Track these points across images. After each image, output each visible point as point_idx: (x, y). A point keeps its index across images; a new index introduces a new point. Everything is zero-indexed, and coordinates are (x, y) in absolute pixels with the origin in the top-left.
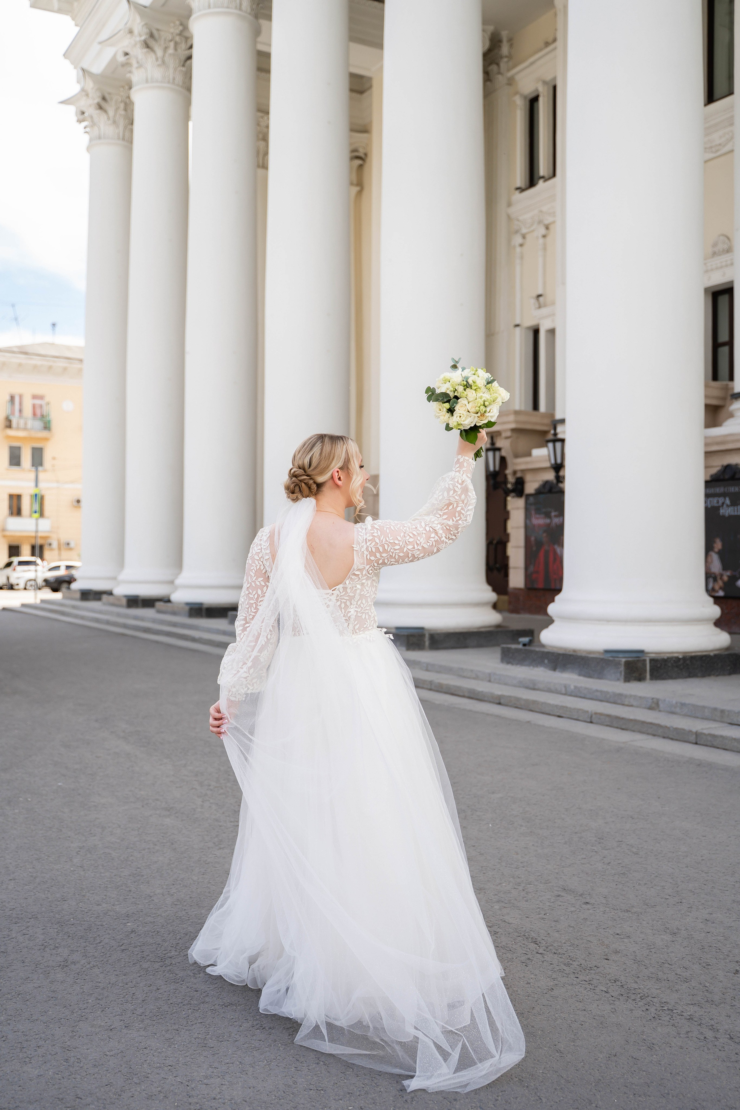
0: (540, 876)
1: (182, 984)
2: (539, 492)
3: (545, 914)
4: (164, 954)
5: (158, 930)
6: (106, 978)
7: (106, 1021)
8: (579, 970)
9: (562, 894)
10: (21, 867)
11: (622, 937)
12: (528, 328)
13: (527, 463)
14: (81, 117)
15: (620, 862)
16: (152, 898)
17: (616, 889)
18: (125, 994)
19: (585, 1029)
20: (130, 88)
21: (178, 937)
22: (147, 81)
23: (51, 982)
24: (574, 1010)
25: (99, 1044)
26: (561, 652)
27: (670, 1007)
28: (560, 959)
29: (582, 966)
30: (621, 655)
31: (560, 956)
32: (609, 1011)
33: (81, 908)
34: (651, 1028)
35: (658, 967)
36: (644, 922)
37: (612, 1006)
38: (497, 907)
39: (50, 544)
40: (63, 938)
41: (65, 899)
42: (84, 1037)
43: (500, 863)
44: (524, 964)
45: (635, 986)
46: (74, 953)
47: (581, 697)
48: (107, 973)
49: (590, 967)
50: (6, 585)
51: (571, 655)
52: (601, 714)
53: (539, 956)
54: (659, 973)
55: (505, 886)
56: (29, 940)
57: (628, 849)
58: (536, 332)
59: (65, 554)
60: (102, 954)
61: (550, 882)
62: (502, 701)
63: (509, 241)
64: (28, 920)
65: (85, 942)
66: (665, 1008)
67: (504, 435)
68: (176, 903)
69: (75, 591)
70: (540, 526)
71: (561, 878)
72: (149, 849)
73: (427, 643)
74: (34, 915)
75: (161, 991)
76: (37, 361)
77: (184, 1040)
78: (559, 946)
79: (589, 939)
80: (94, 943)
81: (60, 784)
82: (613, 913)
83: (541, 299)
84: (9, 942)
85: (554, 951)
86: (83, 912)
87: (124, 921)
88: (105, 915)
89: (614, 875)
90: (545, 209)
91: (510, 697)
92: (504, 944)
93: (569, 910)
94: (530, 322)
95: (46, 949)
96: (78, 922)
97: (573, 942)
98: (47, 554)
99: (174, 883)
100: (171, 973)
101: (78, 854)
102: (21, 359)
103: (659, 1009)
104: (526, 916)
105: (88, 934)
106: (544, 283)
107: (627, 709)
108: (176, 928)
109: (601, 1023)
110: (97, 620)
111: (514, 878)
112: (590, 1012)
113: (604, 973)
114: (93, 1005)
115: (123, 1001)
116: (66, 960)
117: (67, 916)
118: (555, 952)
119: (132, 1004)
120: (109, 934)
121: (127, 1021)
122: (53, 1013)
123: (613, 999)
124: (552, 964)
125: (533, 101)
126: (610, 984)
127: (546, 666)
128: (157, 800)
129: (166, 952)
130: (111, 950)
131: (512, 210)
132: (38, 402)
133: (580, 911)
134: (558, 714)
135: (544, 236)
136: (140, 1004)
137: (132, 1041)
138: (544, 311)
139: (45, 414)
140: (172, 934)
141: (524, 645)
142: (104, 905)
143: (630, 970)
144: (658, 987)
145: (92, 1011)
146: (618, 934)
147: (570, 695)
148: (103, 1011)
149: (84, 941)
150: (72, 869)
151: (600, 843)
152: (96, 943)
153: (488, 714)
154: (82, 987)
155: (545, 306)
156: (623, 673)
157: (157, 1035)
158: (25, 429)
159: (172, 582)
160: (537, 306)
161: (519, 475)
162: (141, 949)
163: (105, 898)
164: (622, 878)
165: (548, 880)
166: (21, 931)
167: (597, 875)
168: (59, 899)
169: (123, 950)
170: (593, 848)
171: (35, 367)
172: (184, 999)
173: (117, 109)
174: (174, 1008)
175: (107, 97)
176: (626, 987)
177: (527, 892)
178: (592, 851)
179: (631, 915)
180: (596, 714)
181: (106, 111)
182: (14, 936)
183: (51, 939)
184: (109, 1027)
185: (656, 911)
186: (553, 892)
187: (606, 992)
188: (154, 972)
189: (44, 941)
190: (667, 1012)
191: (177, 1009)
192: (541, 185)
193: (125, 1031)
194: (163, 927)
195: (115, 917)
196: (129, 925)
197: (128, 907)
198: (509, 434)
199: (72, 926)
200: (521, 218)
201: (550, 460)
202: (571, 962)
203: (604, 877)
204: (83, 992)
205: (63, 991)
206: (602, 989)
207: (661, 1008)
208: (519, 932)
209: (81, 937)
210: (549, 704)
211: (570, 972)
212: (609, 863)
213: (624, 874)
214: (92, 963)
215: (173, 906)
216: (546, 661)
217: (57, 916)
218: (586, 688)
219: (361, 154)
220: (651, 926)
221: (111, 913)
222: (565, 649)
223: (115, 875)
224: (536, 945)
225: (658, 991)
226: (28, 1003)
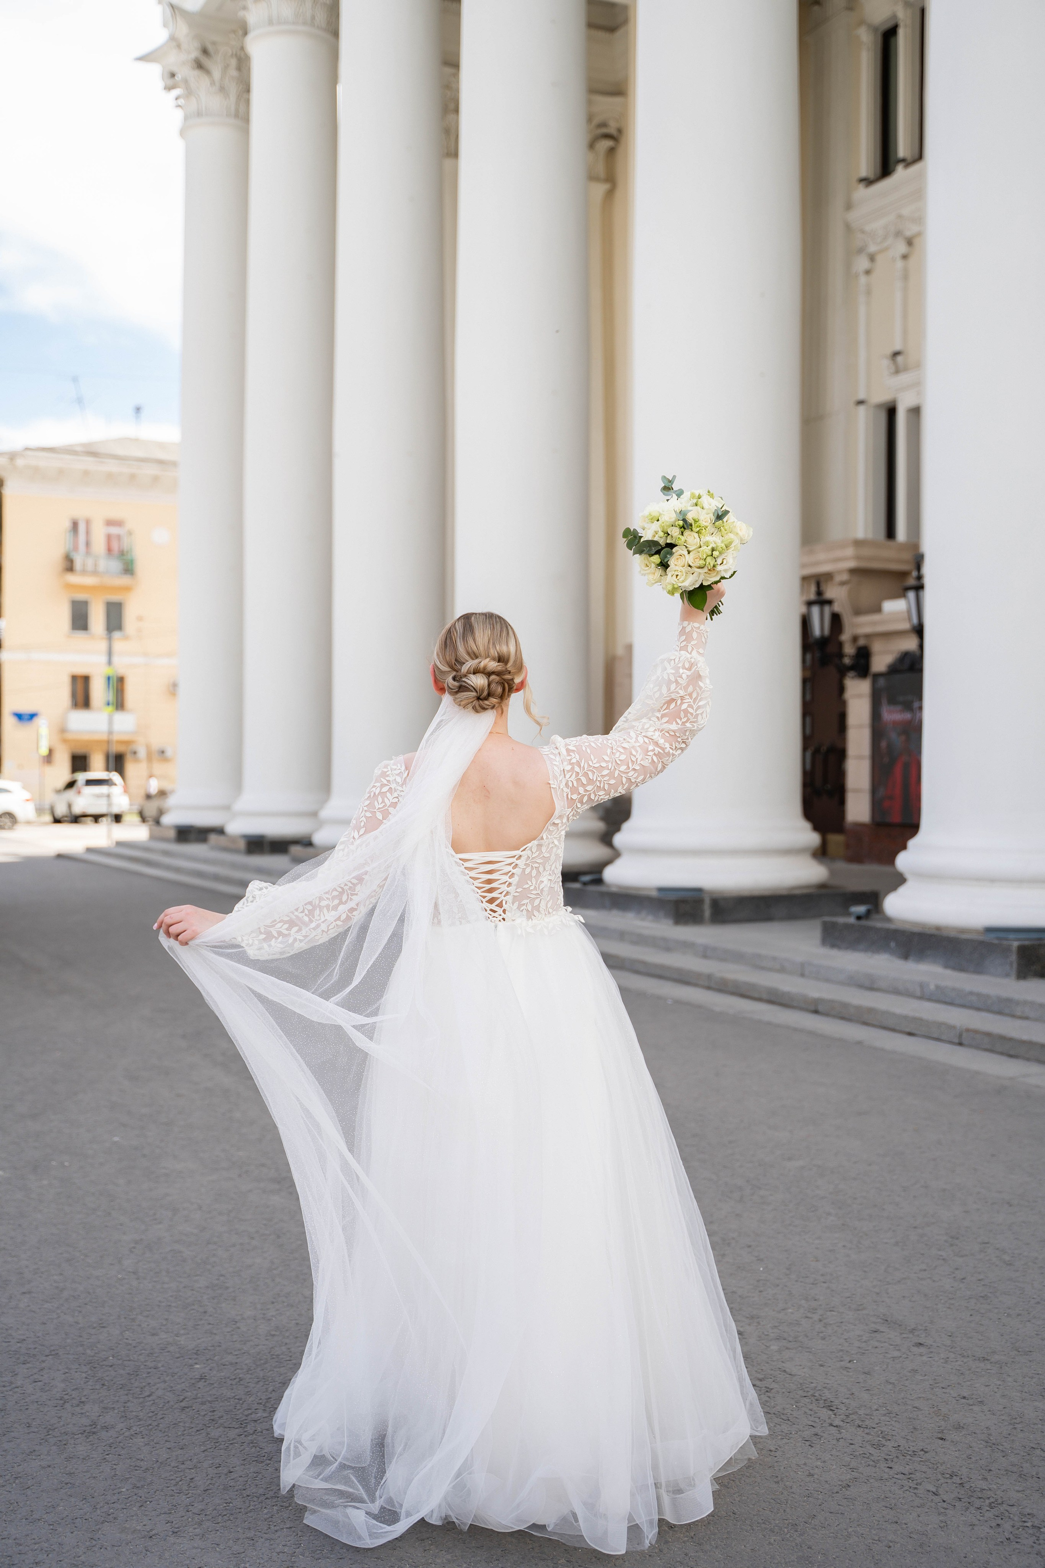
0: (849, 1297)
1: (267, 1465)
2: (894, 670)
3: (850, 1362)
4: (247, 1416)
5: (241, 1376)
6: (153, 1453)
7: (144, 1523)
8: (895, 1455)
9: (882, 1328)
10: (42, 1273)
11: (971, 1402)
12: (879, 406)
13: (874, 623)
14: (170, 82)
15: (981, 1277)
16: (238, 1325)
17: (970, 1322)
18: (178, 1479)
19: (893, 1554)
20: (245, 33)
21: (271, 1389)
22: (270, 22)
23: (68, 1459)
24: (879, 1521)
25: (130, 1560)
26: (916, 930)
27: (1036, 1522)
28: (866, 1436)
29: (900, 1449)
30: (1012, 936)
31: (867, 1431)
32: (936, 1526)
33: (127, 1339)
34: (1002, 1556)
35: (1025, 1454)
36: (1010, 1379)
37: (942, 1518)
38: (774, 1347)
39: (135, 753)
40: (93, 1387)
41: (104, 1325)
42: (109, 1548)
43: (787, 1275)
44: (808, 1443)
45: (984, 1485)
46: (107, 1412)
47: (946, 1003)
48: (155, 1445)
49: (914, 1451)
50: (66, 817)
51: (931, 936)
52: (976, 1032)
53: (833, 1430)
54: (1024, 1465)
55: (792, 1313)
56: (42, 1390)
57: (997, 1257)
58: (891, 412)
59: (158, 768)
60: (151, 1414)
61: (864, 1309)
62: (820, 1008)
63: (848, 265)
64: (44, 1358)
65: (127, 1395)
66: (1029, 1524)
67: (838, 578)
68: (273, 1333)
69: (168, 827)
70: (895, 723)
71: (883, 1302)
72: (241, 1244)
73: (707, 913)
74: (54, 1350)
75: (233, 1475)
76: (112, 467)
77: (261, 1556)
78: (867, 1415)
79: (917, 1405)
80: (140, 1396)
81: (116, 1139)
82: (959, 1363)
83: (900, 359)
84: (11, 1393)
85: (857, 1422)
86: (130, 1347)
87: (190, 1361)
88: (162, 1351)
89: (970, 1298)
90: (906, 212)
91: (832, 1001)
92: (779, 1408)
93: (889, 1356)
94: (881, 397)
95: (67, 1405)
96: (120, 1362)
97: (890, 1409)
98: (130, 768)
99: (274, 1300)
100: (254, 1446)
101: (131, 1252)
102: (89, 463)
103: (1018, 1524)
104: (820, 1363)
105: (133, 1381)
106: (905, 332)
107: (1018, 1023)
108: (269, 1374)
109: (921, 1546)
110: (200, 874)
111: (806, 1299)
112: (905, 1526)
113: (935, 1462)
114: (127, 1496)
115: (175, 1491)
116: (94, 1424)
117: (104, 1353)
118: (860, 1424)
119: (188, 1496)
120: (165, 1382)
121: (176, 1524)
122: (65, 1509)
123: (945, 1505)
124: (852, 1444)
125: (889, 36)
126: (942, 1481)
127: (892, 952)
128: (263, 1165)
129: (250, 1412)
130: (165, 1408)
131: (853, 216)
132: (114, 530)
133: (907, 1358)
134: (908, 1030)
135: (905, 257)
136: (199, 1495)
137: (180, 1555)
138: (904, 378)
139: (125, 550)
140: (261, 1383)
141: (859, 918)
142: (163, 1335)
143: (978, 1458)
144: (1021, 1489)
145: (125, 1507)
146: (964, 1398)
147: (929, 1000)
148: (142, 1506)
149: (126, 1392)
150: (120, 1276)
151: (952, 1245)
152: (143, 1396)
153: (795, 1030)
154: (115, 1467)
155: (906, 369)
156: (1015, 965)
157: (221, 1546)
158: (95, 573)
159: (314, 814)
160: (893, 369)
161: (862, 642)
162: (211, 1407)
163: (164, 1323)
164: (981, 1304)
165: (861, 1305)
166: (32, 1375)
167: (941, 1298)
168: (95, 1325)
169: (183, 1409)
170: (940, 1253)
171: (110, 477)
172: (269, 1489)
173: (226, 67)
174: (252, 1503)
175: (210, 48)
176: (967, 1486)
177: (825, 1323)
178: (939, 1259)
179: (989, 1367)
180: (968, 1030)
181: (208, 72)
182: (19, 1383)
183: (76, 1389)
184: (148, 1532)
185: (1030, 1361)
186: (867, 1325)
187: (934, 1493)
188: (226, 1445)
189: (64, 1393)
190: (1031, 1531)
191: (255, 1505)
192: (900, 172)
193: (172, 1539)
194: (250, 1372)
195: (178, 1355)
196: (198, 1368)
197: (199, 1339)
198: (845, 577)
199: (110, 1369)
200: (868, 228)
201: (910, 618)
202: (884, 1442)
203: (952, 1302)
204: (115, 1475)
205: (85, 1474)
206: (928, 1489)
207: (1021, 1524)
208: (806, 1390)
209: (121, 1386)
210: (894, 1014)
211: (880, 1458)
212: (964, 1279)
213: (985, 1297)
214: (134, 1428)
215: (268, 1338)
216: (893, 944)
217: (89, 1352)
218: (954, 989)
219: (612, 130)
220: (1020, 1385)
221: (171, 1349)
222: (923, 925)
223: (185, 1287)
224: (831, 1413)
225: (1020, 1495)
226: (29, 1492)
